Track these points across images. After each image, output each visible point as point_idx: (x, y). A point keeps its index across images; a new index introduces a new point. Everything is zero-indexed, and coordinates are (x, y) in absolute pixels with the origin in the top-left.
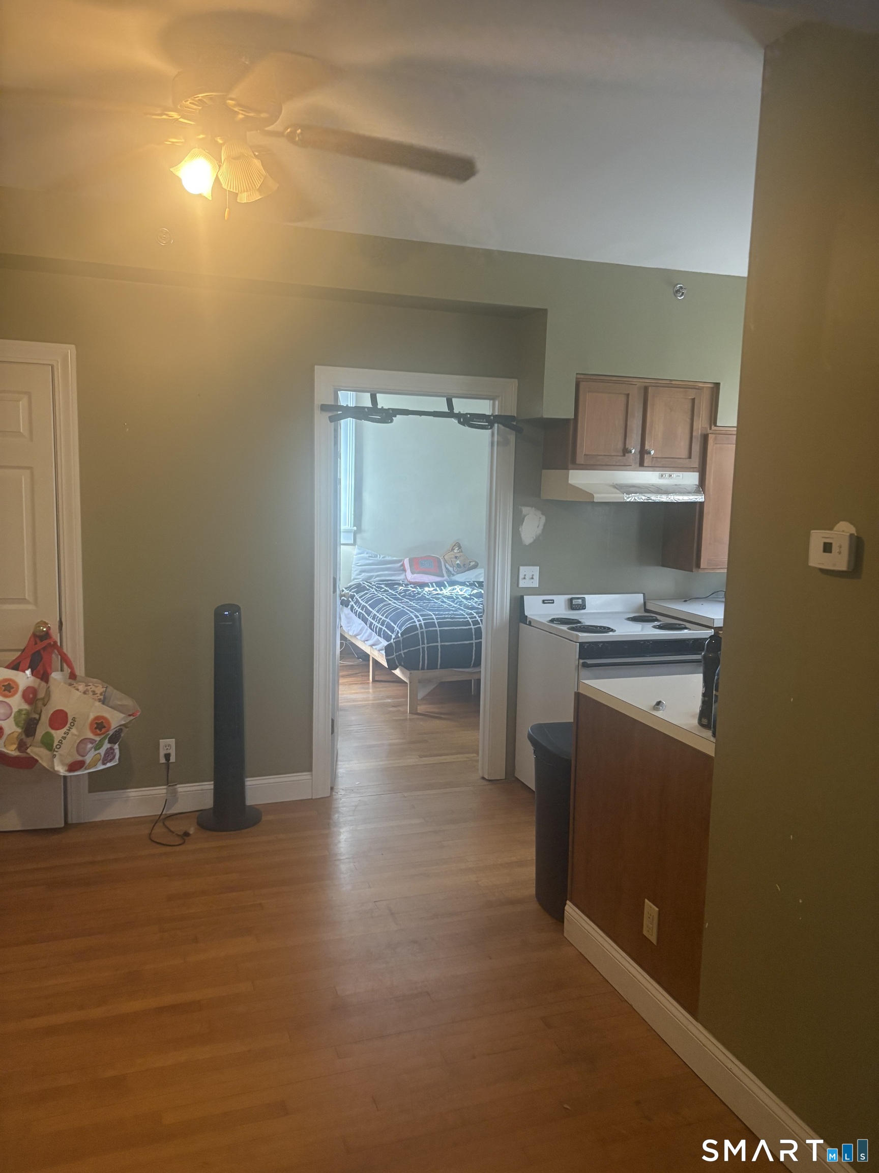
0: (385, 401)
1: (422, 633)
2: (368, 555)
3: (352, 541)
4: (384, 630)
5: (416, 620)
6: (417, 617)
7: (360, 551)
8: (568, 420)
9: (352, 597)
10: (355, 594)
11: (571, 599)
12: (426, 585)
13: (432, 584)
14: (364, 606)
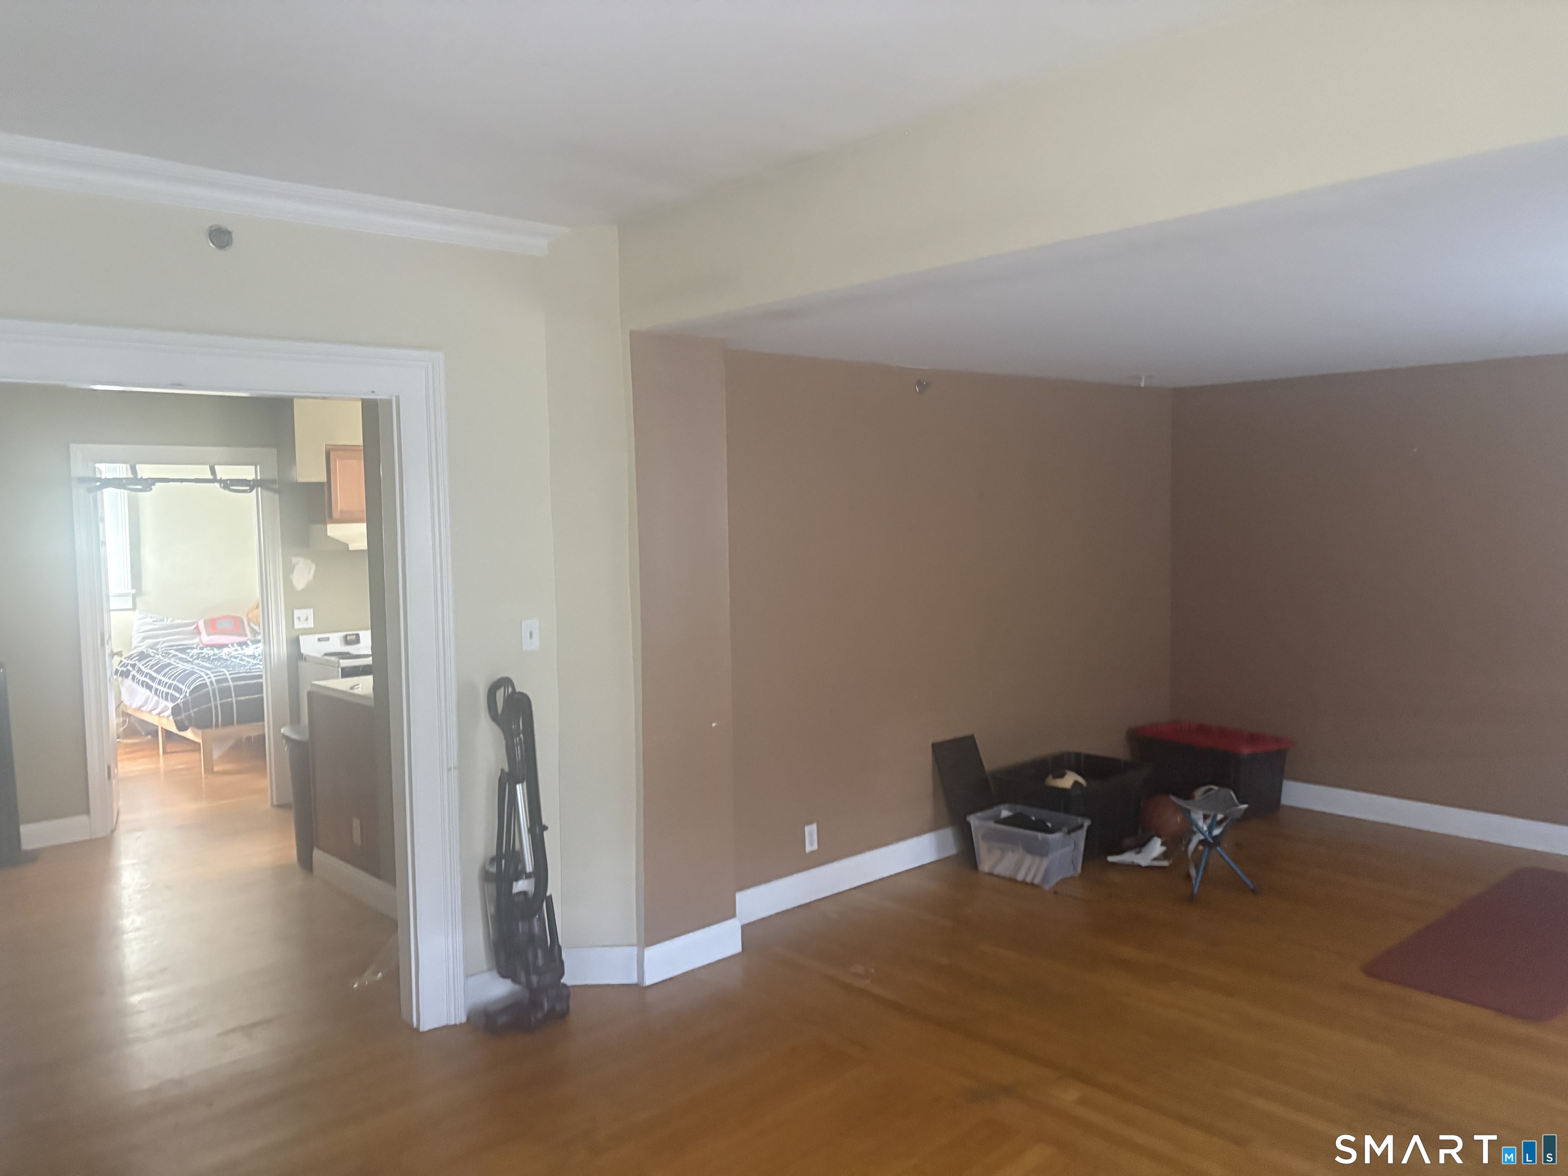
0: (146, 471)
1: (214, 691)
2: (152, 619)
3: (131, 606)
4: (171, 694)
5: (206, 677)
6: (207, 674)
7: (142, 616)
8: (322, 484)
9: (133, 666)
10: (137, 662)
11: (346, 636)
12: (226, 646)
13: (232, 645)
14: (147, 674)
